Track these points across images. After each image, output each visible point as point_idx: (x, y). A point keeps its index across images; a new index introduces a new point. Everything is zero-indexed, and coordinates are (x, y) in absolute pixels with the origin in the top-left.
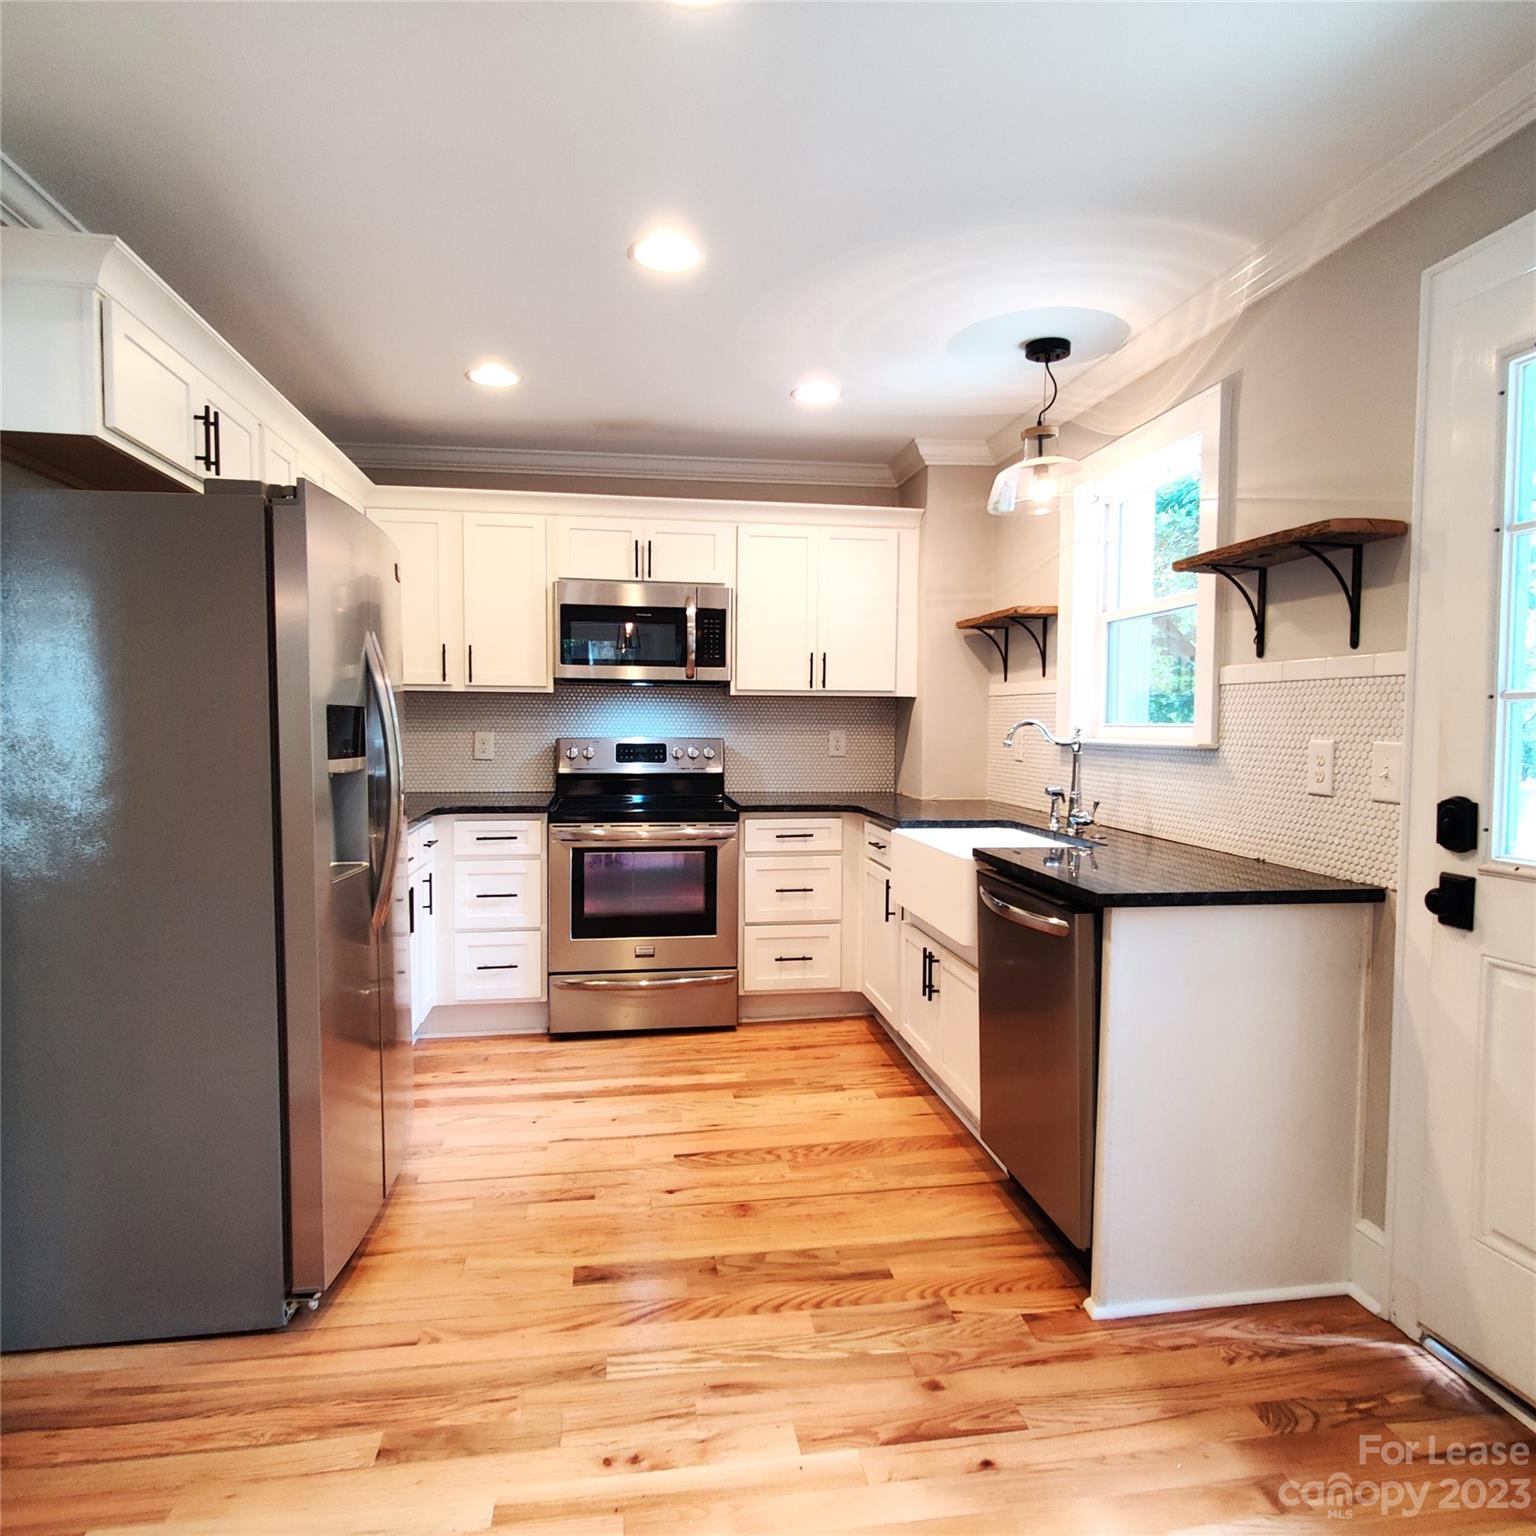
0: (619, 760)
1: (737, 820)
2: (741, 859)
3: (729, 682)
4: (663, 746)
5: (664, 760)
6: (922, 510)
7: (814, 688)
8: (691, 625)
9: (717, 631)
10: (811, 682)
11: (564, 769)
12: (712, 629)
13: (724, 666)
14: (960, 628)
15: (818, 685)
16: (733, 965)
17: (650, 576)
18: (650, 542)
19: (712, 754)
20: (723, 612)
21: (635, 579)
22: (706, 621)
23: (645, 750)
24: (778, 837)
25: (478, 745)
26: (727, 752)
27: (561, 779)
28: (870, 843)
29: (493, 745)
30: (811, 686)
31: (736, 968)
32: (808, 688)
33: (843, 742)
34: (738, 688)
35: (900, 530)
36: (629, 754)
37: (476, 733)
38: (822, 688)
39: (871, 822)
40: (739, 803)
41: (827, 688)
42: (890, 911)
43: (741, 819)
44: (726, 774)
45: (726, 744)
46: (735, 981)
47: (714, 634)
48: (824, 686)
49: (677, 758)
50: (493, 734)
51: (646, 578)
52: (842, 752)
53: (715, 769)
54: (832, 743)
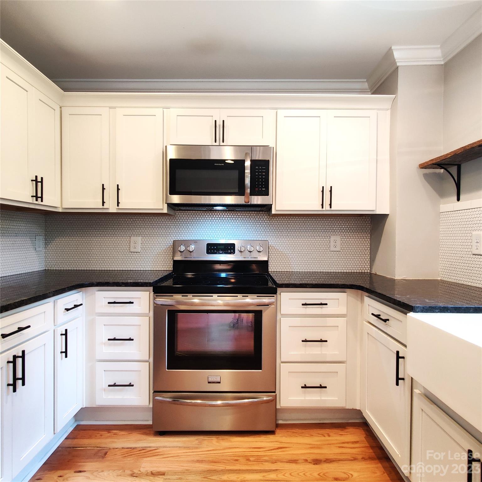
0: (208, 252)
1: (276, 293)
2: (278, 318)
3: (271, 205)
4: (233, 245)
5: (234, 253)
6: (394, 96)
7: (324, 209)
8: (248, 171)
9: (264, 174)
10: (322, 205)
11: (178, 258)
12: (260, 172)
13: (268, 195)
14: (422, 168)
15: (327, 207)
16: (274, 391)
17: (223, 142)
18: (223, 121)
19: (262, 249)
20: (268, 162)
21: (215, 144)
22: (257, 167)
23: (223, 247)
24: (303, 305)
25: (132, 245)
26: (270, 248)
27: (176, 263)
28: (373, 314)
29: (140, 244)
30: (323, 208)
31: (275, 392)
32: (321, 209)
33: (339, 243)
34: (276, 209)
35: (378, 111)
36: (214, 249)
37: (131, 238)
38: (329, 209)
39: (369, 297)
40: (278, 282)
41: (332, 209)
42: (400, 377)
43: (278, 292)
44: (270, 261)
45: (270, 243)
46: (274, 401)
47: (262, 175)
48: (331, 207)
49: (241, 252)
50: (140, 238)
51: (222, 144)
52: (338, 249)
53: (263, 258)
54: (332, 244)
